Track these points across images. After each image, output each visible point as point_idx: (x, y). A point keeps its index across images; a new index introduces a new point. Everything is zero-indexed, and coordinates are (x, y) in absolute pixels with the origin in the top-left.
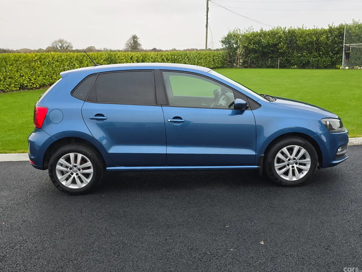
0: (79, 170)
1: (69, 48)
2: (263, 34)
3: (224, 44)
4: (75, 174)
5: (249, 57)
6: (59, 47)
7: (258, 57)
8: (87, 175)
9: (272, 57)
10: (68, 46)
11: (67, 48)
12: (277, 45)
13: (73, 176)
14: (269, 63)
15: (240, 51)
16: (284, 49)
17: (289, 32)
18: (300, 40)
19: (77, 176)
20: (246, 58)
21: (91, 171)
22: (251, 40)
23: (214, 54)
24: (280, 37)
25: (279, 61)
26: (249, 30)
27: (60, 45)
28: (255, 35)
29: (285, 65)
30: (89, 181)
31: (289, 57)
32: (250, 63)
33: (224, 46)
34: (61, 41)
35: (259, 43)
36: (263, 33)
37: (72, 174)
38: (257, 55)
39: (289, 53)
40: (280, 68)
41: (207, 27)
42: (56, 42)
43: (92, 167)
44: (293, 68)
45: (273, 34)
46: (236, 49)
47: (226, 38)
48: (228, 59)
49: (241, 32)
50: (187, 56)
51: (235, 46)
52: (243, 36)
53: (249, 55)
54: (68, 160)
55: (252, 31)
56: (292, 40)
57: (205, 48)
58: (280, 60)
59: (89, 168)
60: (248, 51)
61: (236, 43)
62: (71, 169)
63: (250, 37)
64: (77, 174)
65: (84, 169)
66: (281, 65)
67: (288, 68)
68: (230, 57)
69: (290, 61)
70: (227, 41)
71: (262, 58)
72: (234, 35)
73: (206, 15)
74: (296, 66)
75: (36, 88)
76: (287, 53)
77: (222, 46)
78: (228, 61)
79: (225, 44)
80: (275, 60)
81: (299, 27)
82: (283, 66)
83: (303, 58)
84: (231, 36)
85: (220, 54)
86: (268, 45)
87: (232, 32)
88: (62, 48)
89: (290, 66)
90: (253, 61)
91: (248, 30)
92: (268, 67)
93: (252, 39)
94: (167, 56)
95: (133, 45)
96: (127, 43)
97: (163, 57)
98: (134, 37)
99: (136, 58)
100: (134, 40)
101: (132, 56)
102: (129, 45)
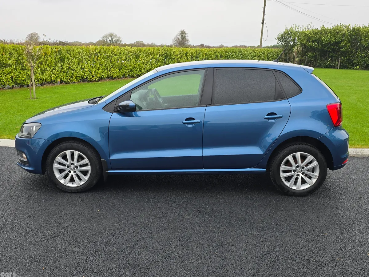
1: (118, 42)
2: (325, 32)
3: (280, 42)
5: (306, 55)
6: (109, 41)
7: (316, 56)
9: (332, 57)
10: (118, 40)
11: (116, 42)
12: (339, 43)
14: (329, 62)
15: (297, 49)
16: (346, 48)
17: (353, 30)
18: (365, 39)
20: (303, 57)
22: (310, 38)
23: (269, 51)
24: (344, 35)
25: (339, 61)
26: (308, 27)
27: (110, 39)
28: (315, 32)
29: (346, 66)
31: (351, 57)
32: (307, 63)
33: (280, 44)
34: (111, 35)
35: (319, 41)
36: (324, 30)
38: (315, 53)
39: (352, 52)
40: (340, 68)
41: (263, 23)
42: (106, 36)
44: (355, 69)
45: (336, 31)
46: (293, 46)
47: (282, 35)
48: (283, 57)
49: (299, 29)
50: (241, 53)
51: (291, 44)
52: (301, 33)
53: (306, 54)
55: (312, 28)
56: (356, 39)
58: (341, 60)
60: (306, 49)
61: (294, 40)
63: (309, 35)
66: (342, 65)
67: (349, 69)
68: (285, 55)
69: (353, 61)
70: (283, 38)
71: (321, 57)
72: (291, 33)
73: (263, 10)
74: (358, 67)
75: (95, 81)
76: (350, 53)
77: (278, 44)
78: (283, 60)
79: (281, 42)
80: (335, 60)
81: (364, 25)
82: (343, 66)
83: (367, 59)
84: (288, 33)
85: (275, 51)
86: (329, 44)
87: (289, 29)
88: (112, 42)
89: (352, 67)
90: (311, 61)
91: (307, 26)
92: (326, 67)
93: (312, 37)
94: (221, 52)
95: (181, 40)
96: (176, 38)
97: (217, 53)
98: (183, 33)
99: (191, 55)
100: (182, 36)
101: (187, 52)
102: (177, 40)
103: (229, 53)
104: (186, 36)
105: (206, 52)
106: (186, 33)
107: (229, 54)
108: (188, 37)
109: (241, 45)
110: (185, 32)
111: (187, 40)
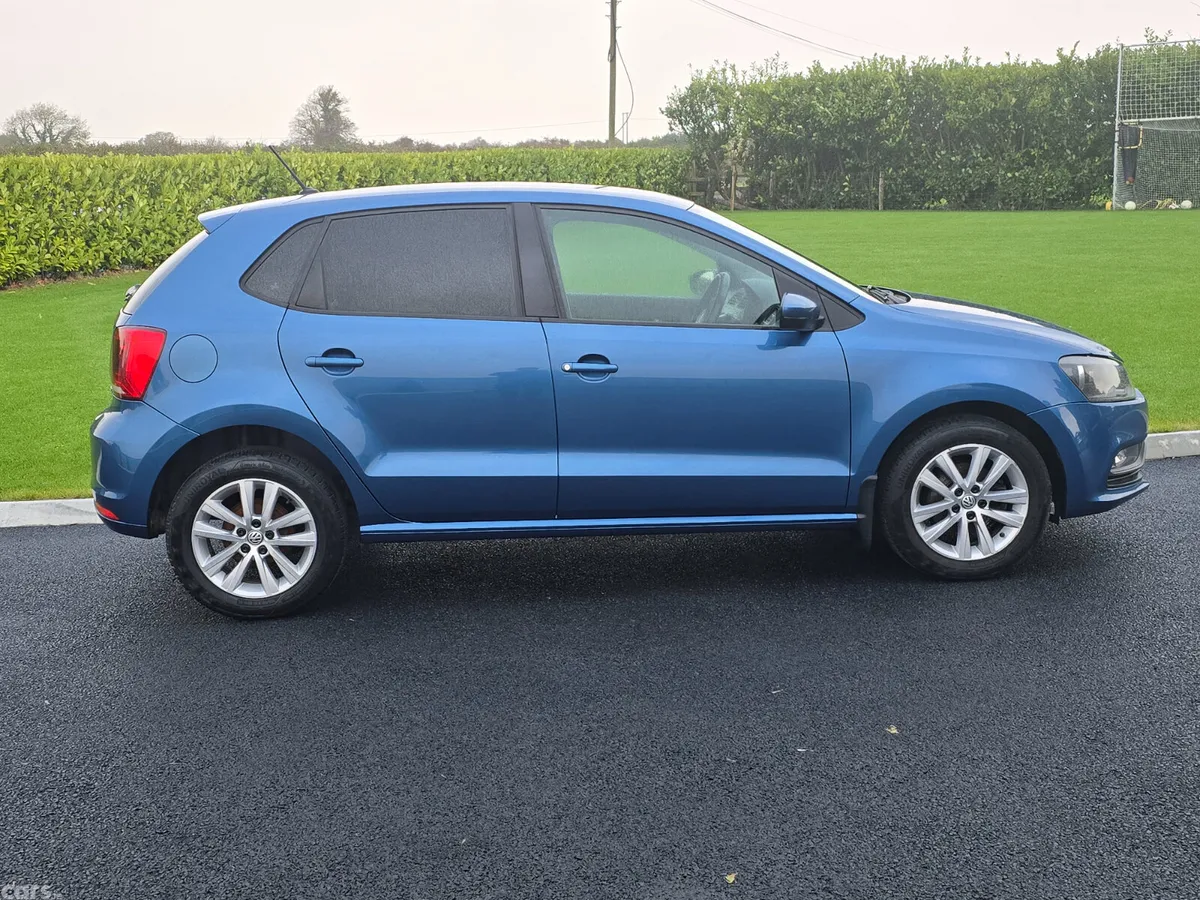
0: (270, 535)
1: (74, 140)
2: (822, 83)
3: (677, 122)
4: (254, 550)
5: (770, 167)
7: (802, 169)
8: (295, 553)
9: (855, 168)
10: (71, 133)
11: (67, 140)
12: (874, 122)
13: (247, 558)
14: (846, 189)
15: (736, 147)
16: (897, 140)
17: (917, 76)
18: (956, 105)
19: (263, 556)
20: (759, 173)
21: (309, 538)
22: (776, 107)
23: (641, 158)
24: (888, 93)
25: (881, 182)
26: (769, 69)
27: (42, 127)
28: (794, 87)
29: (903, 197)
30: (302, 570)
31: (918, 167)
32: (775, 192)
33: (678, 130)
34: (40, 114)
35: (806, 115)
36: (822, 80)
37: (246, 549)
38: (800, 160)
39: (918, 151)
40: (886, 207)
41: (613, 60)
42: (22, 117)
43: (313, 525)
44: (935, 209)
45: (860, 82)
46: (723, 137)
47: (682, 100)
48: (692, 176)
49: (739, 77)
50: (542, 167)
51: (717, 129)
52: (748, 91)
53: (770, 163)
54: (232, 501)
55: (780, 72)
56: (928, 105)
57: (604, 137)
58: (885, 179)
59: (300, 528)
60: (766, 148)
61: (724, 118)
62: (241, 532)
63: (774, 97)
64: (262, 550)
65: (284, 531)
66: (889, 196)
67: (915, 208)
68: (699, 168)
69: (923, 181)
70: (688, 109)
71: (819, 171)
72: (713, 90)
73: (609, 13)
74: (944, 201)
76: (912, 154)
77: (671, 129)
78: (695, 186)
79: (681, 123)
80: (867, 180)
81: (950, 58)
82: (895, 202)
83: (971, 172)
84: (704, 91)
85: (662, 157)
86: (842, 126)
87: (704, 76)
88: (47, 140)
89: (924, 202)
90: (786, 184)
91: (764, 68)
92: (841, 206)
93: (783, 104)
94: (468, 165)
95: (322, 125)
96: (301, 118)
97: (455, 168)
98: (328, 98)
99: (358, 176)
100: (325, 109)
101: (343, 169)
102: (308, 126)
103: (501, 167)
104: (341, 108)
105: (413, 167)
106: (340, 97)
107: (500, 171)
108: (348, 111)
109: (547, 139)
110: (335, 94)
111: (348, 125)
